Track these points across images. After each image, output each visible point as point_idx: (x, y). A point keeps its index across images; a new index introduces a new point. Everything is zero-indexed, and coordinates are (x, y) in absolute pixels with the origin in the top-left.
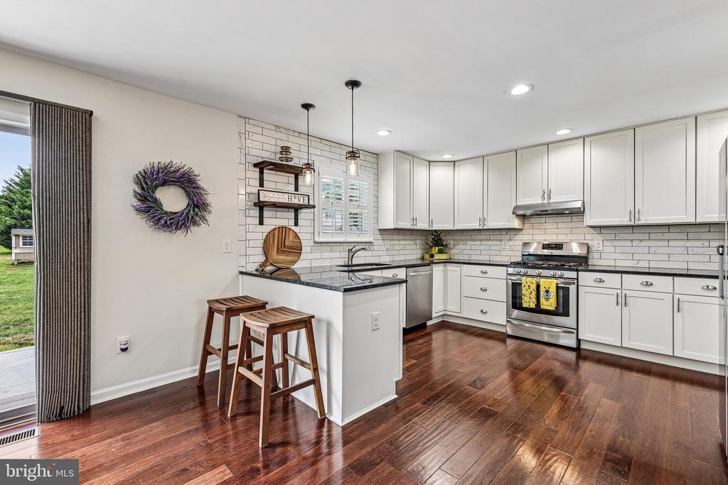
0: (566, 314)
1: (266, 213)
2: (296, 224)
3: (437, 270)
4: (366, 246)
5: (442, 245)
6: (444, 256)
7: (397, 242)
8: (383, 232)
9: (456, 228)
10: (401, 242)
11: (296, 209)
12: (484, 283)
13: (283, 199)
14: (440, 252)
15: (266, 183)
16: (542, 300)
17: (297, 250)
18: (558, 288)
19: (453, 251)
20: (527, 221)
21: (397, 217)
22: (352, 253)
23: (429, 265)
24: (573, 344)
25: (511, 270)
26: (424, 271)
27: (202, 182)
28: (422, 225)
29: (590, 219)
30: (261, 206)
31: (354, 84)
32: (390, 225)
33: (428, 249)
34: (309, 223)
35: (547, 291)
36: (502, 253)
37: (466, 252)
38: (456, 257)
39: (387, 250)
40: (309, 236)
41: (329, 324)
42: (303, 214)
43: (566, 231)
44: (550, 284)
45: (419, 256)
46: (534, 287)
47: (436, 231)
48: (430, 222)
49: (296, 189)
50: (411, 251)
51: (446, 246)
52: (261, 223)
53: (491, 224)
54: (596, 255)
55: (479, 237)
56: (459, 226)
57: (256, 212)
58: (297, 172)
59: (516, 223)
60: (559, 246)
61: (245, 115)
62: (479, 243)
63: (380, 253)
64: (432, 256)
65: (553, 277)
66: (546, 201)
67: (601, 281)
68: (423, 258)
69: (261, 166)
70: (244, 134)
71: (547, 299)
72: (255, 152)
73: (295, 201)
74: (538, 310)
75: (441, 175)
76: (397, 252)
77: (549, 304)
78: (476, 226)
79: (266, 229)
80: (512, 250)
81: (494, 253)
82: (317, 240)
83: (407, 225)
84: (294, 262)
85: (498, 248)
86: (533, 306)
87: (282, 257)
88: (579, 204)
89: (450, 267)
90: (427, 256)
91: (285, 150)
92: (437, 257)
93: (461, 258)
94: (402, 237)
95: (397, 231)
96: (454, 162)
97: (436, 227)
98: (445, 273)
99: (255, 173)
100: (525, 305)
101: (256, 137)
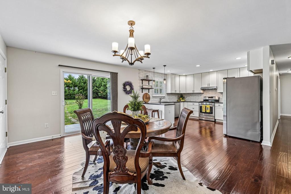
0: (212, 113)
1: (143, 90)
2: (149, 93)
3: (182, 104)
4: (164, 97)
5: (183, 97)
6: (183, 100)
7: (171, 97)
8: (168, 94)
9: (187, 93)
10: (172, 97)
11: (149, 89)
12: (194, 107)
13: (147, 87)
14: (182, 99)
15: (143, 84)
16: (207, 110)
17: (149, 98)
18: (210, 107)
19: (186, 99)
20: (205, 91)
21: (171, 90)
22: (161, 99)
23: (179, 102)
24: (214, 120)
25: (200, 103)
26: (178, 104)
27: (133, 84)
28: (178, 92)
29: (218, 91)
30: (142, 89)
31: (165, 66)
32: (170, 92)
33: (179, 98)
34: (151, 92)
35: (208, 108)
36: (199, 99)
37: (189, 99)
38: (187, 101)
39: (169, 99)
40: (151, 95)
41: (161, 111)
42: (150, 90)
43: (214, 94)
44: (208, 106)
45: (177, 100)
46: (205, 107)
47: (181, 94)
48: (180, 91)
49: (149, 85)
50: (175, 99)
51: (184, 97)
52: (142, 92)
53: (195, 92)
54: (221, 100)
55: (193, 95)
56: (187, 92)
57: (141, 90)
58: (149, 81)
59: (202, 92)
60: (212, 97)
61: (139, 69)
62: (193, 97)
63: (167, 99)
64: (180, 100)
65: (209, 104)
66: (208, 86)
67: (220, 105)
68: (178, 101)
69: (142, 80)
70: (139, 73)
71: (208, 110)
72: (141, 77)
73: (149, 87)
74: (206, 113)
75: (183, 79)
76: (171, 99)
77: (208, 111)
78: (192, 92)
79: (143, 94)
80: (201, 98)
81: (197, 99)
82: (153, 96)
83: (174, 92)
84: (149, 101)
85: (198, 98)
86: (205, 112)
87: (146, 100)
88: (216, 87)
89: (185, 103)
90: (179, 100)
91: (147, 76)
92: (182, 100)
93: (188, 101)
94: (172, 95)
95: (171, 94)
96: (186, 75)
97: (181, 92)
98: (184, 104)
99: (141, 81)
100: (203, 112)
101: (141, 74)
